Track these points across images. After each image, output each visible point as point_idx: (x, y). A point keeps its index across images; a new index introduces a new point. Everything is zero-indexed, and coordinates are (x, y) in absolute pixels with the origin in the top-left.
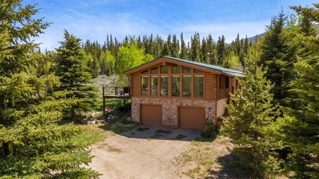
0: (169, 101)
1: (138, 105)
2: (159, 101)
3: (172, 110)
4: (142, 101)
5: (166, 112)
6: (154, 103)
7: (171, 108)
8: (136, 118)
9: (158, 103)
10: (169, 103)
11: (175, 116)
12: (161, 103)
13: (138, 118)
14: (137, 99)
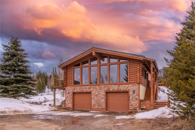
0: (98, 88)
1: (71, 93)
2: (89, 88)
3: (100, 95)
4: (74, 90)
5: (95, 97)
6: (84, 90)
7: (100, 94)
8: (69, 105)
9: (88, 90)
10: (98, 89)
11: (103, 100)
12: (90, 90)
13: (71, 104)
14: (70, 88)
